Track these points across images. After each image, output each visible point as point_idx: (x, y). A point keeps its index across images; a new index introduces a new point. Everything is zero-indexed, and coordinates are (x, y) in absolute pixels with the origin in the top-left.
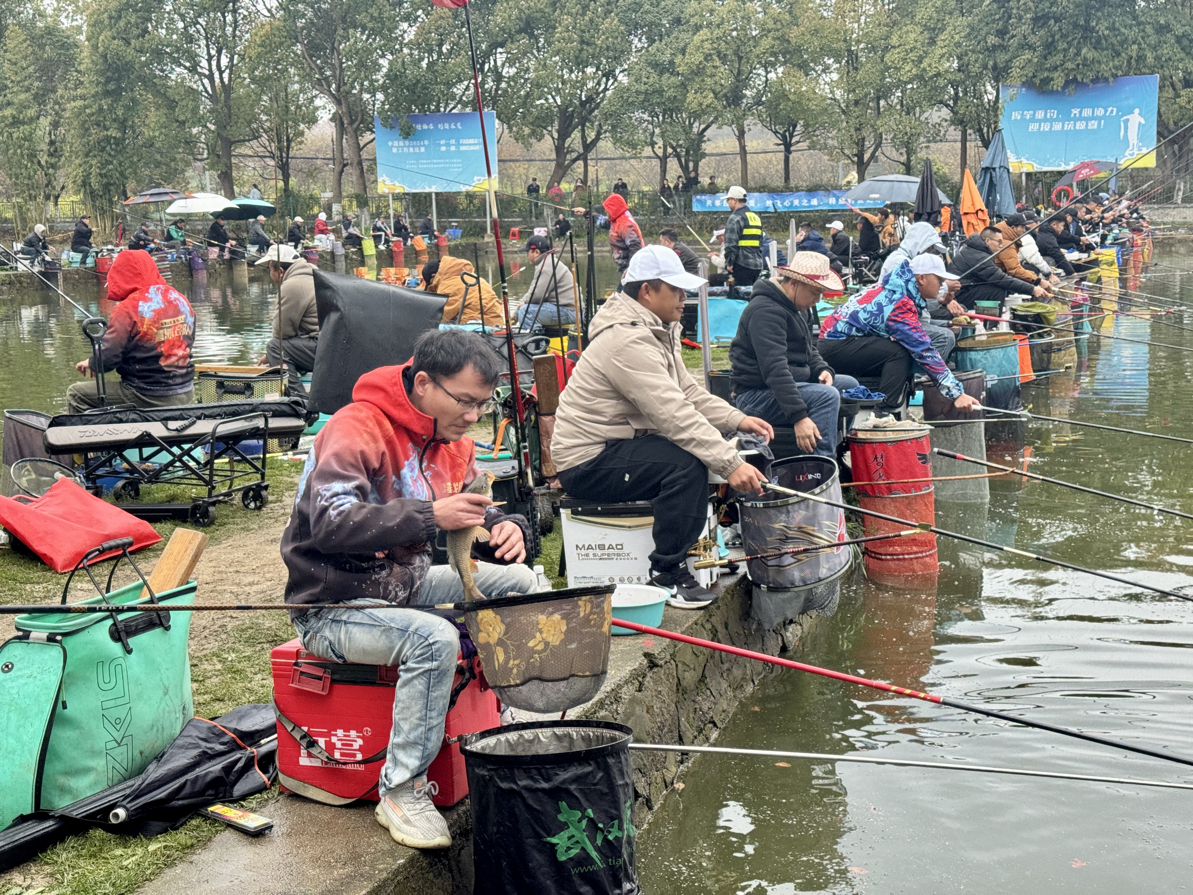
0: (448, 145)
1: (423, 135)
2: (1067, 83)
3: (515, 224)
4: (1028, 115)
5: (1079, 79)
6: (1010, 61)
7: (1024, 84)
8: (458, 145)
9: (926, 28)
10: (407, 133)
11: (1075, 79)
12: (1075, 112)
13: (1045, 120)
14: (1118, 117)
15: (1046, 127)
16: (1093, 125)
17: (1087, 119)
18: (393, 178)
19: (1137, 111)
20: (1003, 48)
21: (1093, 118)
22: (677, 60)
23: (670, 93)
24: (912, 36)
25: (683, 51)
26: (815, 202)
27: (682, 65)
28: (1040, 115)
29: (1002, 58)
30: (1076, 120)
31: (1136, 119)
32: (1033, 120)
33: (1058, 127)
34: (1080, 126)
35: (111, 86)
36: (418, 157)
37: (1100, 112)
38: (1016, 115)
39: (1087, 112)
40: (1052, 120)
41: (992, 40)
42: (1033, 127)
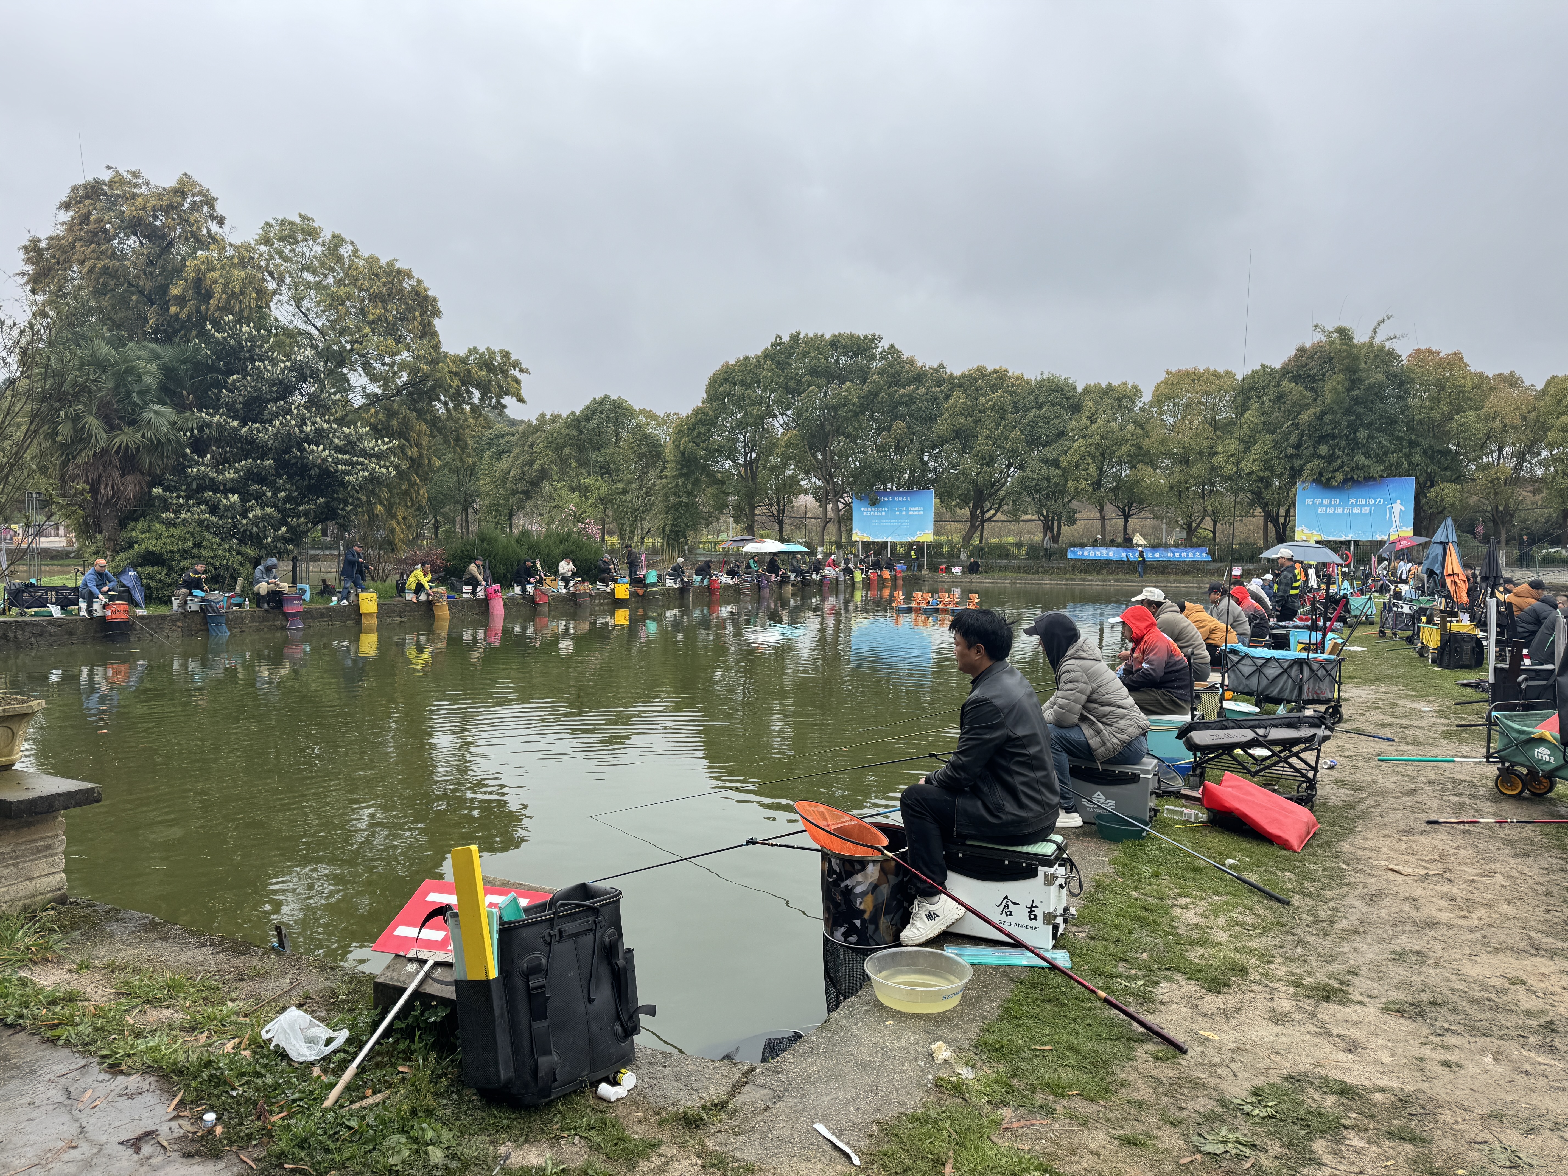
0: (901, 511)
1: (885, 504)
2: (1345, 481)
3: (943, 563)
4: (1318, 502)
5: (1355, 477)
6: (1304, 465)
7: (1314, 481)
8: (907, 511)
9: (1241, 441)
10: (874, 503)
11: (1352, 478)
12: (1353, 500)
13: (1330, 505)
14: (1385, 505)
15: (1331, 510)
16: (1366, 510)
17: (1362, 506)
18: (863, 530)
19: (1399, 501)
20: (1298, 456)
21: (1365, 505)
22: (1062, 458)
23: (1056, 480)
24: (1233, 446)
25: (1066, 452)
26: (1157, 555)
27: (1064, 461)
28: (1326, 502)
29: (1298, 463)
30: (1353, 506)
31: (1398, 507)
32: (1321, 505)
33: (1339, 510)
34: (1356, 510)
35: (685, 471)
36: (880, 518)
37: (1372, 501)
38: (1309, 501)
39: (1361, 501)
40: (1335, 506)
41: (1290, 451)
42: (1321, 510)
